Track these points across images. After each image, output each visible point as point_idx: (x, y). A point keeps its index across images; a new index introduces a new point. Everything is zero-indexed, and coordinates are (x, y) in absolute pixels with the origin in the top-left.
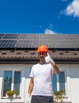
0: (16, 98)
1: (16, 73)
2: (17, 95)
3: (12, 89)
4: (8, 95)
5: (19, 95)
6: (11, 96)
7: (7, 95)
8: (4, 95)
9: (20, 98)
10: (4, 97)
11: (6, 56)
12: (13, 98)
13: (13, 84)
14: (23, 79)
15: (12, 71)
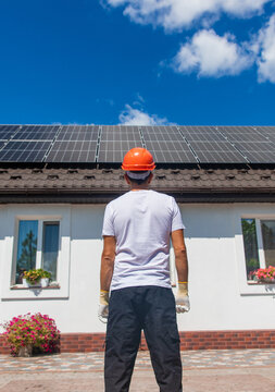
0: (48, 287)
1: (47, 225)
2: (50, 280)
3: (38, 265)
4: (29, 279)
5: (55, 279)
6: (34, 283)
7: (24, 280)
8: (19, 281)
9: (58, 287)
10: (19, 286)
11: (21, 184)
12: (40, 287)
13: (39, 254)
14: (65, 241)
15: (37, 221)
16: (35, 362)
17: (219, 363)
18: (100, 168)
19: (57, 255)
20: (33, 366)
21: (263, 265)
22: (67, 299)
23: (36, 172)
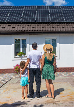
0: (24, 57)
2: (25, 55)
3: (21, 51)
6: (21, 56)
7: (18, 55)
9: (27, 57)
14: (28, 45)
15: (20, 39)
17: (65, 76)
18: (37, 24)
19: (26, 49)
23: (19, 25)
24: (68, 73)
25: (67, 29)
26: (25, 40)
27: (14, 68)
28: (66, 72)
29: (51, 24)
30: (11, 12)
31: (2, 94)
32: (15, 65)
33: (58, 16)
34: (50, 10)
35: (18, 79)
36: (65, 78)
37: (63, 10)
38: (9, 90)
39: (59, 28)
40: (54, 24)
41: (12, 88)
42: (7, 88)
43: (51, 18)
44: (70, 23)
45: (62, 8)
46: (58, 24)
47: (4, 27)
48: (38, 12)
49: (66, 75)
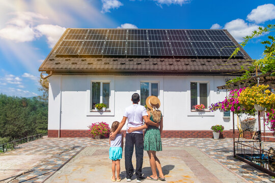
0: (106, 111)
1: (104, 84)
2: (107, 108)
3: (101, 102)
4: (97, 108)
6: (100, 110)
7: (96, 108)
8: (93, 108)
9: (110, 111)
10: (93, 110)
11: (93, 67)
12: (102, 111)
13: (101, 97)
14: (112, 92)
15: (100, 83)
16: (102, 141)
17: (173, 145)
18: (127, 58)
19: (109, 98)
20: (103, 144)
21: (199, 103)
22: (114, 116)
23: (99, 60)
24: (178, 141)
25: (176, 68)
26: (109, 84)
27: (89, 129)
28: (173, 139)
29: (151, 59)
30: (87, 39)
31: (71, 174)
32: (91, 125)
33: (161, 46)
34: (150, 37)
35: (95, 148)
36: (172, 149)
37: (170, 37)
38: (83, 168)
39: (164, 65)
40: (155, 59)
41: (86, 164)
42: (78, 164)
43: (151, 49)
44: (181, 57)
45: (169, 33)
46: (162, 59)
47: (76, 63)
48: (129, 39)
49: (175, 144)
